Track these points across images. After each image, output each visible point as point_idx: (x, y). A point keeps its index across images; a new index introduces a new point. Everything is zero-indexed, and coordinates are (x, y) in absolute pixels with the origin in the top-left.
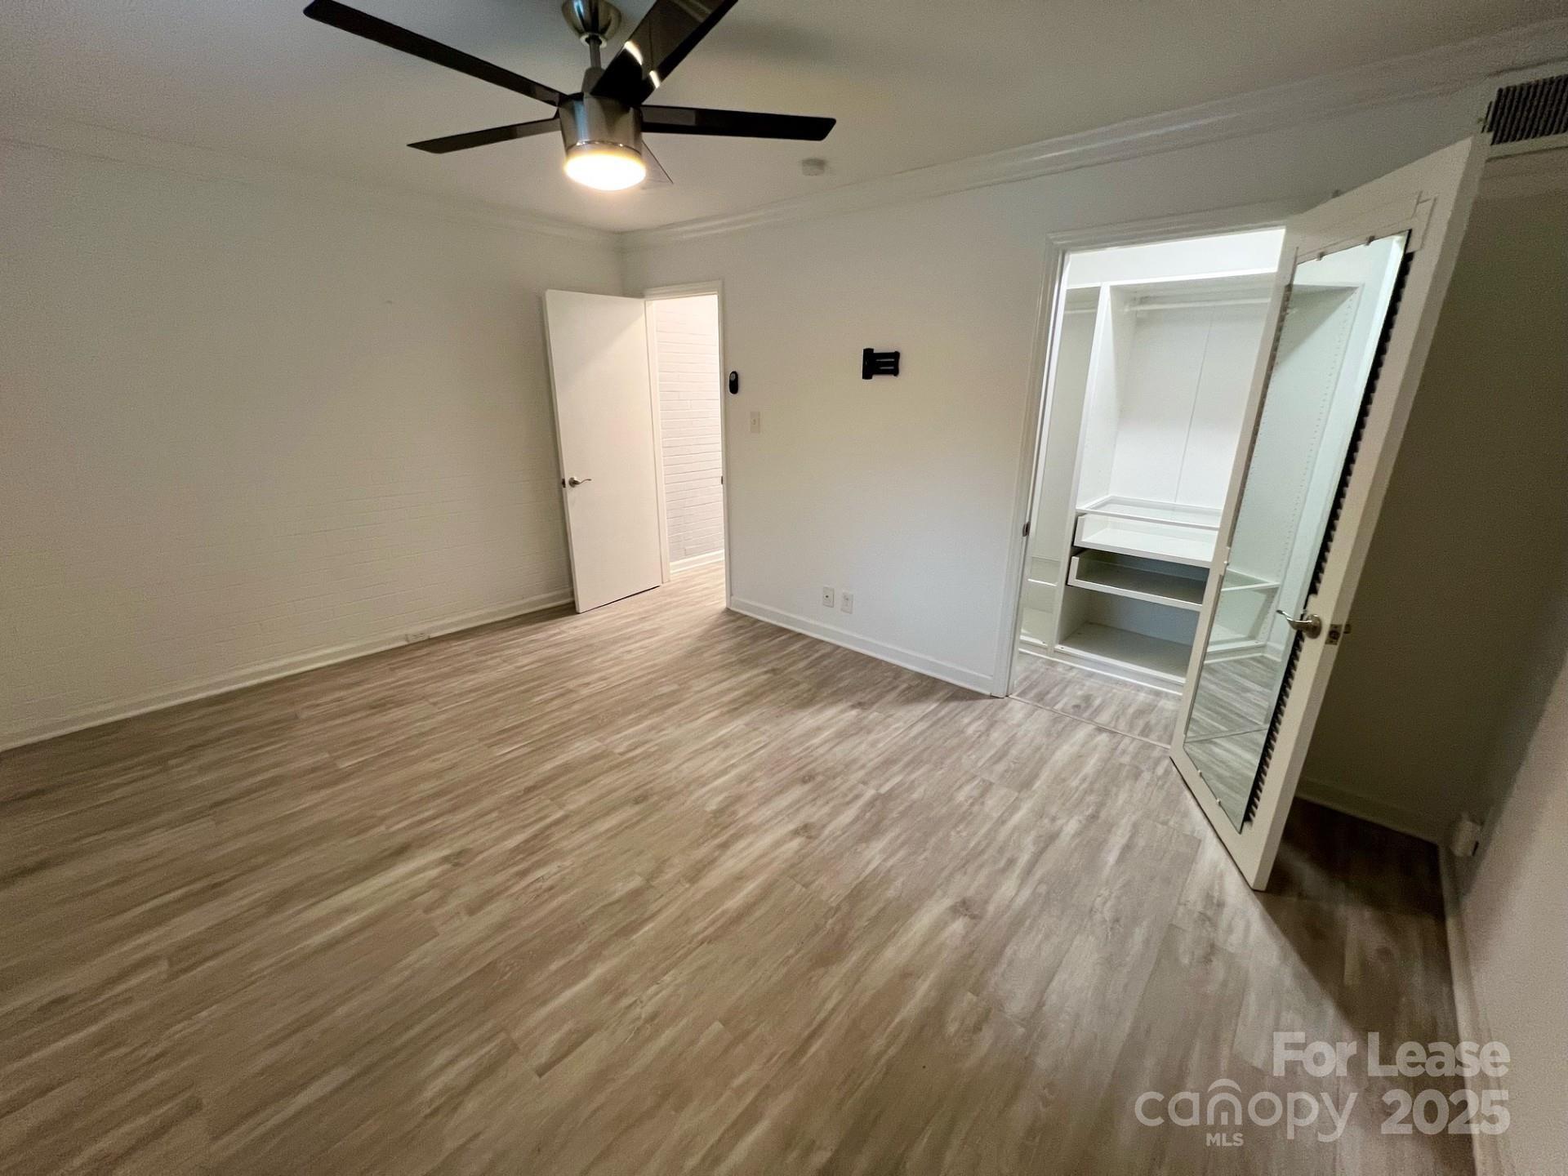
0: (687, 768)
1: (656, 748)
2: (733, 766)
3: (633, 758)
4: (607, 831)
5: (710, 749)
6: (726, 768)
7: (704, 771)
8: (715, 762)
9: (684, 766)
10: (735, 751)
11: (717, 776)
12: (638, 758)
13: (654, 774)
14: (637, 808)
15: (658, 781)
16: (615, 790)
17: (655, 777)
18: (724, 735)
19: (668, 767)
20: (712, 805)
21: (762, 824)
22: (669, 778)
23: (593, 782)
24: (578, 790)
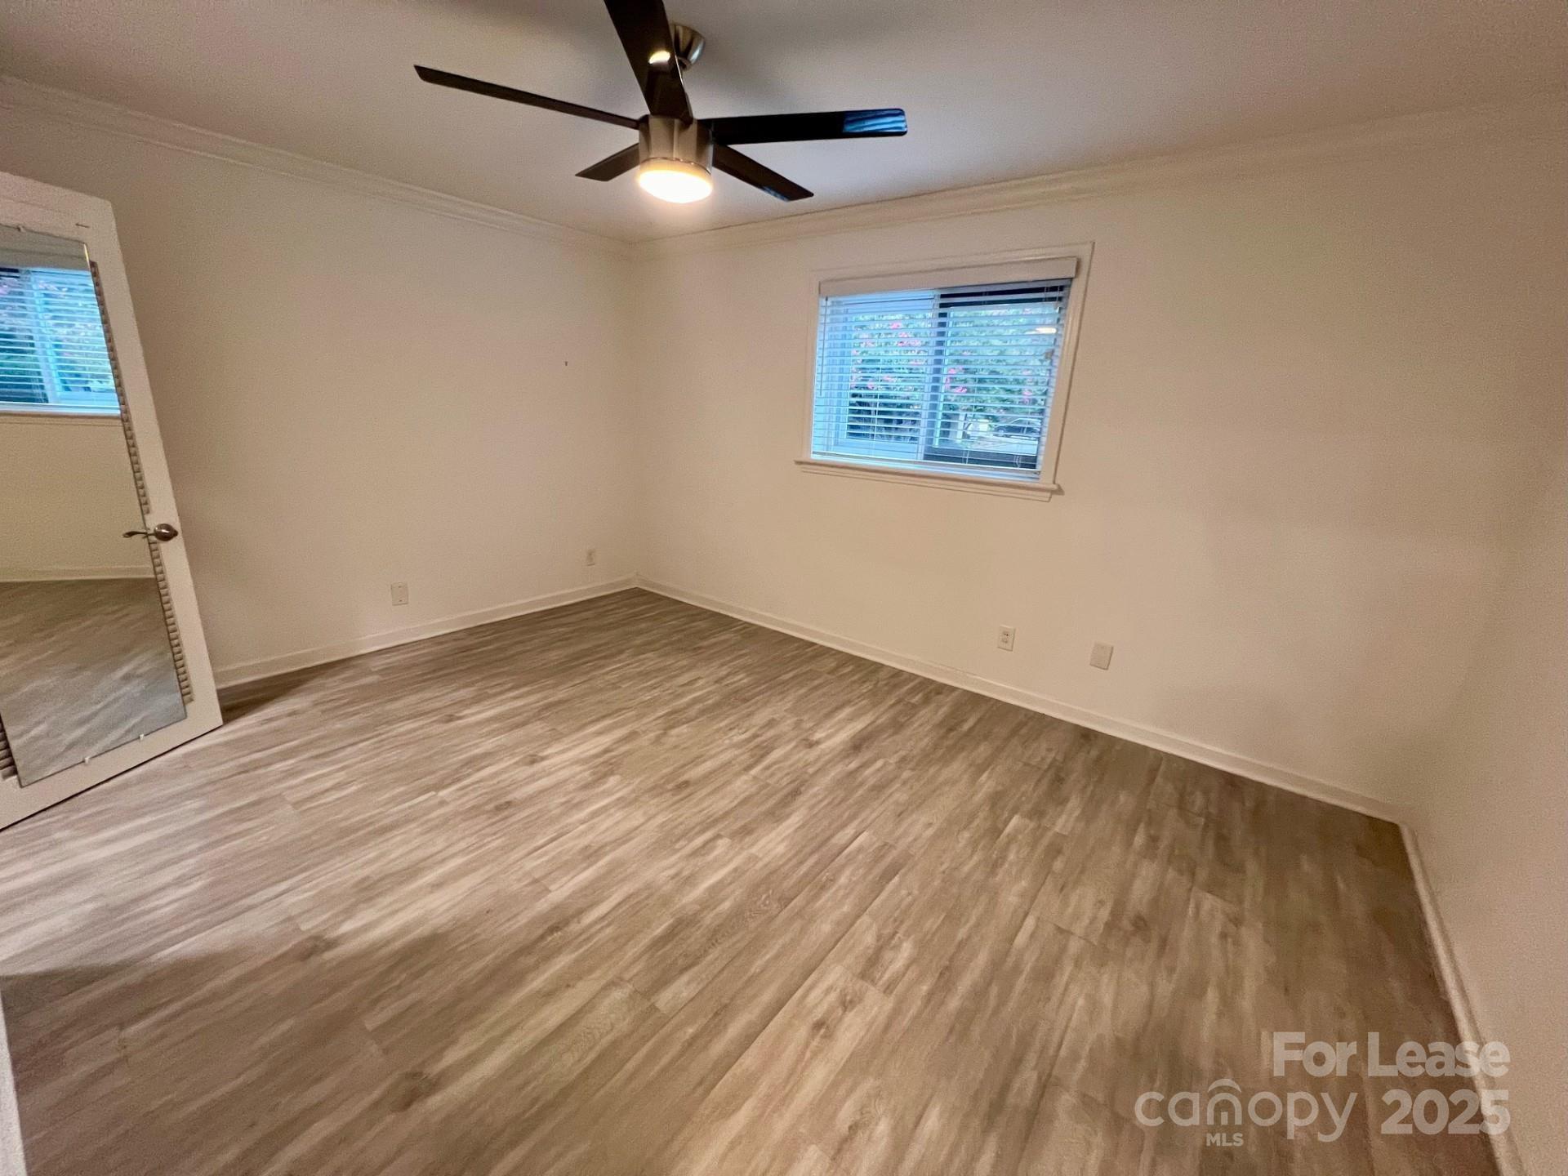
0: (638, 818)
1: (677, 846)
2: (583, 822)
3: (703, 831)
4: (705, 761)
5: (606, 845)
6: (592, 818)
7: (619, 815)
8: (603, 827)
9: (642, 820)
10: (576, 842)
11: (605, 809)
12: (696, 830)
13: (674, 811)
14: (685, 777)
15: (670, 802)
16: (709, 794)
17: (673, 808)
18: (585, 869)
19: (660, 819)
20: (613, 780)
21: (572, 764)
22: (657, 806)
23: (736, 802)
24: (747, 793)
